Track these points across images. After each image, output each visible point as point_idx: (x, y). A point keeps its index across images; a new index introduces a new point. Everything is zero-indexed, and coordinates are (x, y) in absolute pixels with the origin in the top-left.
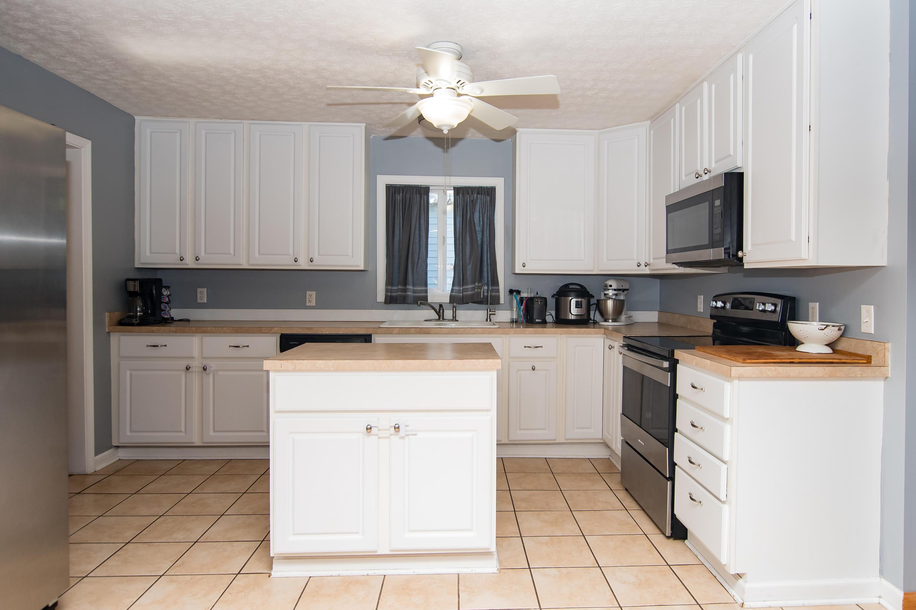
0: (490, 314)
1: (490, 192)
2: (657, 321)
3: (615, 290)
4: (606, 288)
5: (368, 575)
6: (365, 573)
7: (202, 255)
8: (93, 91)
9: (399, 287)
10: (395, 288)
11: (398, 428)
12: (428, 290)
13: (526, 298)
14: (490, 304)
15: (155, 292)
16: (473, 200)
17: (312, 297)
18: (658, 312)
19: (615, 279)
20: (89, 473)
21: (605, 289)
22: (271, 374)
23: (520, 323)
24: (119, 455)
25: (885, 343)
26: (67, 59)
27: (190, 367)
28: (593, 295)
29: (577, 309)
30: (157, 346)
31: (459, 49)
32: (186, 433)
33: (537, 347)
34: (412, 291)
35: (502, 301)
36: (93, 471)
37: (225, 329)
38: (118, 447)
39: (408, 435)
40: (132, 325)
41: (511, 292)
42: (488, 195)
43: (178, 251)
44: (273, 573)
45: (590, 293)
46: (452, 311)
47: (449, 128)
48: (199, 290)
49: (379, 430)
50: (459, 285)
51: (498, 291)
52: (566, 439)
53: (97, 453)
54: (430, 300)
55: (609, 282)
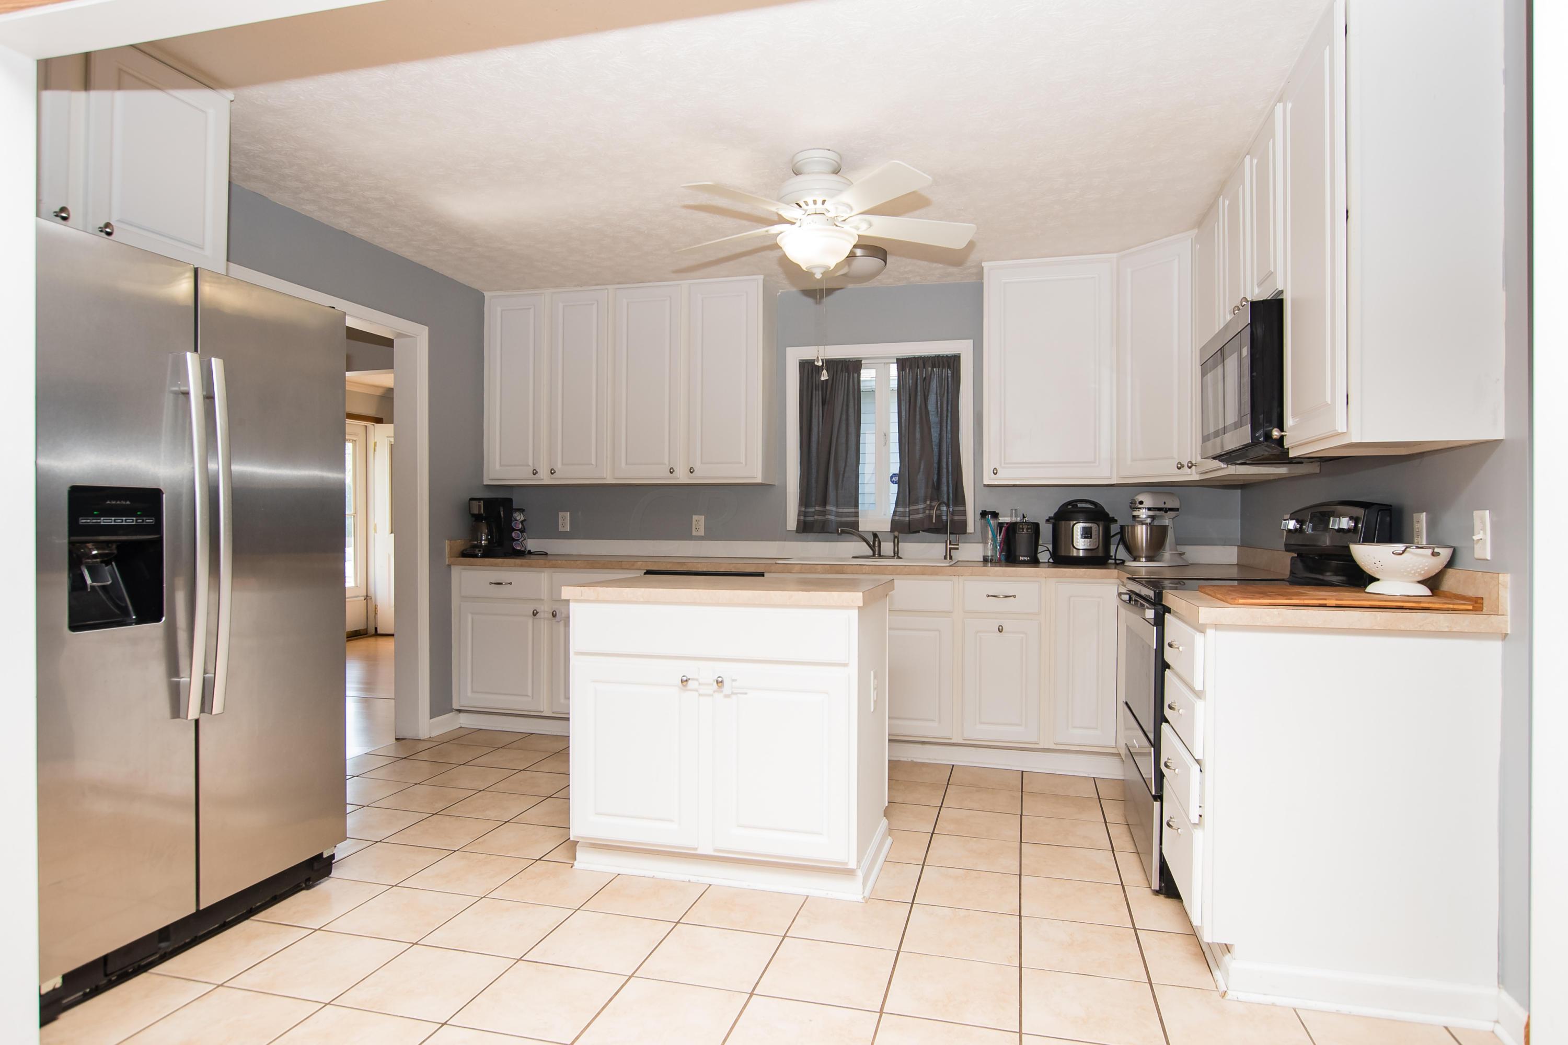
0: (951, 549)
1: (952, 362)
2: (1236, 563)
3: (1149, 509)
4: (1134, 505)
5: (689, 881)
6: (686, 878)
7: (559, 467)
8: (429, 264)
9: (816, 507)
10: (812, 510)
11: (722, 682)
12: (859, 513)
13: (1007, 523)
14: (950, 533)
15: (504, 513)
16: (925, 377)
17: (699, 522)
18: (1237, 547)
19: (1152, 492)
20: (422, 738)
21: (1134, 508)
22: (572, 605)
23: (995, 562)
24: (461, 722)
25: (1499, 574)
26: (390, 229)
27: (537, 613)
28: (1115, 518)
29: (1083, 540)
30: (501, 584)
31: (836, 157)
32: (533, 698)
33: (1006, 597)
34: (834, 513)
35: (970, 528)
36: (428, 737)
37: (578, 562)
38: (460, 711)
39: (736, 694)
40: (476, 556)
41: (984, 514)
42: (949, 367)
43: (530, 463)
44: (576, 863)
45: (1110, 516)
46: (892, 543)
47: (822, 270)
48: (561, 514)
49: (700, 684)
50: (904, 506)
51: (964, 513)
52: (1055, 744)
53: (432, 716)
54: (862, 528)
55: (1140, 498)
